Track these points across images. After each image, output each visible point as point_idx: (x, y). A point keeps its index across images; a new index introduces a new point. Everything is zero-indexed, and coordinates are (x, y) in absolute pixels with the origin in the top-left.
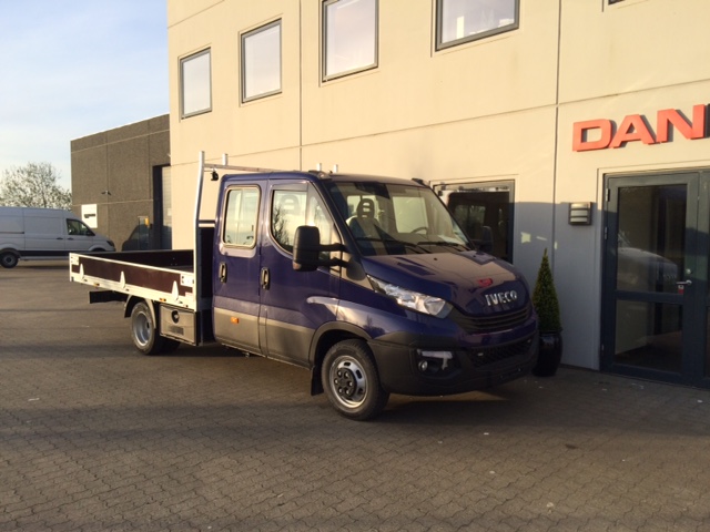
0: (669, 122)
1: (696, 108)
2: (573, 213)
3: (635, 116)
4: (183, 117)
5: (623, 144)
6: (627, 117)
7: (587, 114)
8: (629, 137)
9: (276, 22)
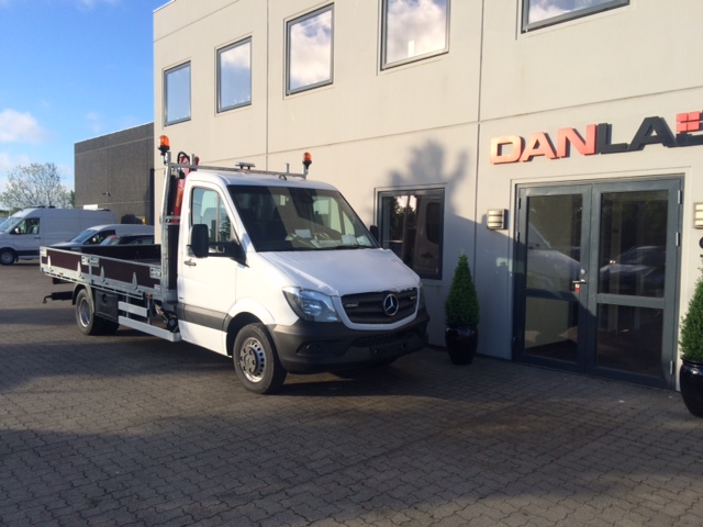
0: (567, 140)
1: (588, 127)
2: (491, 219)
3: (540, 134)
4: (167, 124)
5: (530, 158)
8: (536, 151)
9: (248, 39)
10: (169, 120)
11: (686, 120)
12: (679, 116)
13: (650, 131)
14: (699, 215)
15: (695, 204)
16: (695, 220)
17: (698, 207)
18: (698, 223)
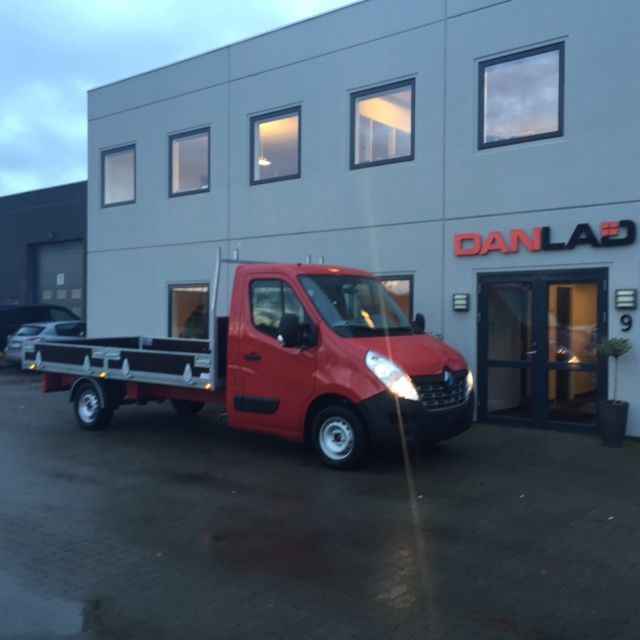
0: (518, 238)
1: (535, 229)
2: (457, 302)
3: (498, 233)
4: (103, 206)
5: (489, 251)
6: (491, 233)
7: (465, 228)
8: (493, 247)
9: (206, 130)
10: (108, 201)
11: (607, 227)
12: (603, 224)
13: (580, 234)
14: (620, 299)
15: (617, 291)
16: (617, 303)
17: (620, 293)
18: (620, 305)
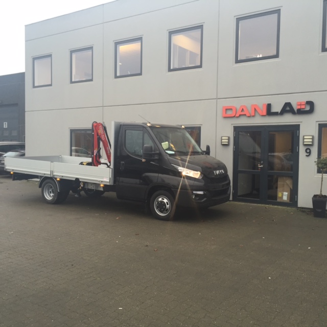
0: (255, 109)
1: (264, 105)
2: (223, 141)
3: (244, 106)
4: (34, 87)
6: (241, 106)
7: (228, 103)
8: (242, 113)
9: (91, 48)
10: (36, 85)
11: (300, 104)
12: (298, 102)
13: (286, 108)
14: (305, 140)
15: (304, 136)
16: (304, 142)
17: (305, 137)
18: (305, 143)
